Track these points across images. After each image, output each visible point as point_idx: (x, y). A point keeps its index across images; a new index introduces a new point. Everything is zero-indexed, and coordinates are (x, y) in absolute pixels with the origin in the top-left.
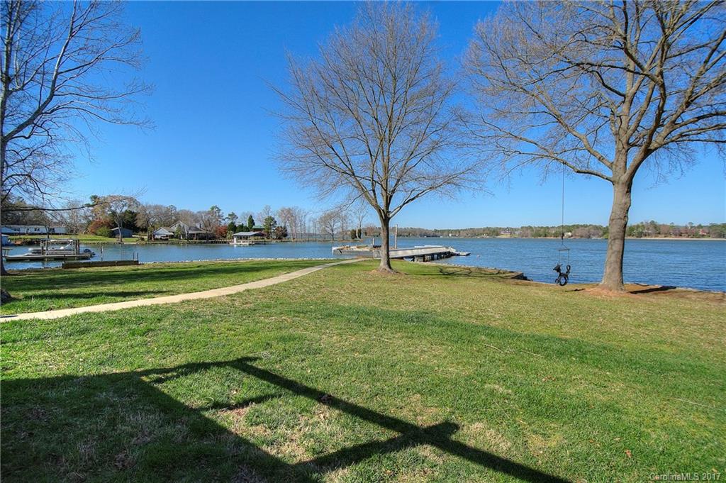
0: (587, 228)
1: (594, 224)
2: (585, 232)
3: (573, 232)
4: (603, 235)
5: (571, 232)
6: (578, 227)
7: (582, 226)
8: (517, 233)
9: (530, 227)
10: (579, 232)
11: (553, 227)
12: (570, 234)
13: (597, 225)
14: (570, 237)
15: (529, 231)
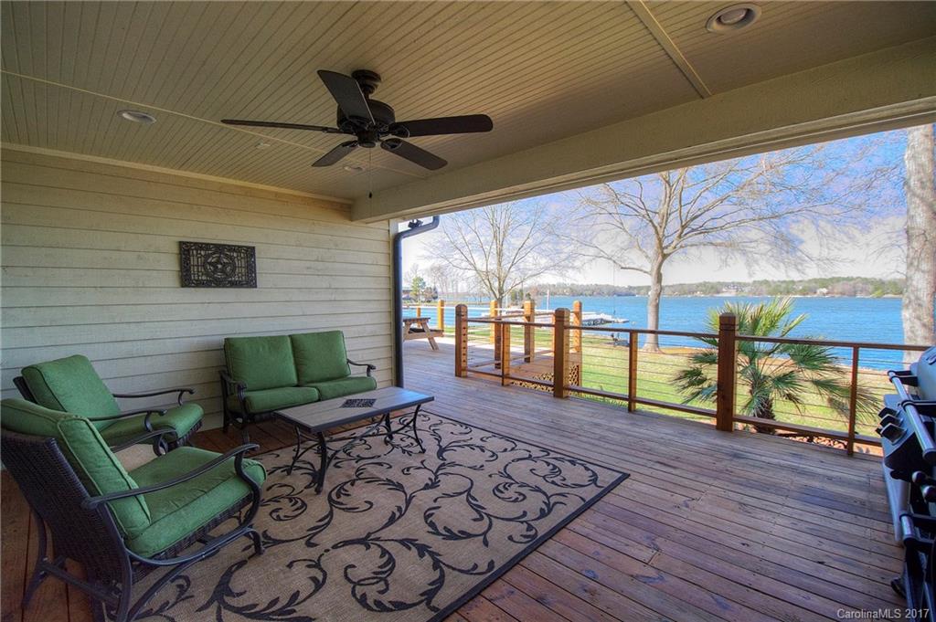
0: (852, 283)
1: (863, 276)
2: (848, 287)
3: (830, 287)
4: (873, 292)
5: (826, 287)
6: (838, 280)
7: (844, 279)
8: (746, 289)
9: (766, 282)
10: (839, 287)
11: (801, 281)
12: (825, 290)
13: (868, 276)
14: (824, 295)
15: (764, 288)
